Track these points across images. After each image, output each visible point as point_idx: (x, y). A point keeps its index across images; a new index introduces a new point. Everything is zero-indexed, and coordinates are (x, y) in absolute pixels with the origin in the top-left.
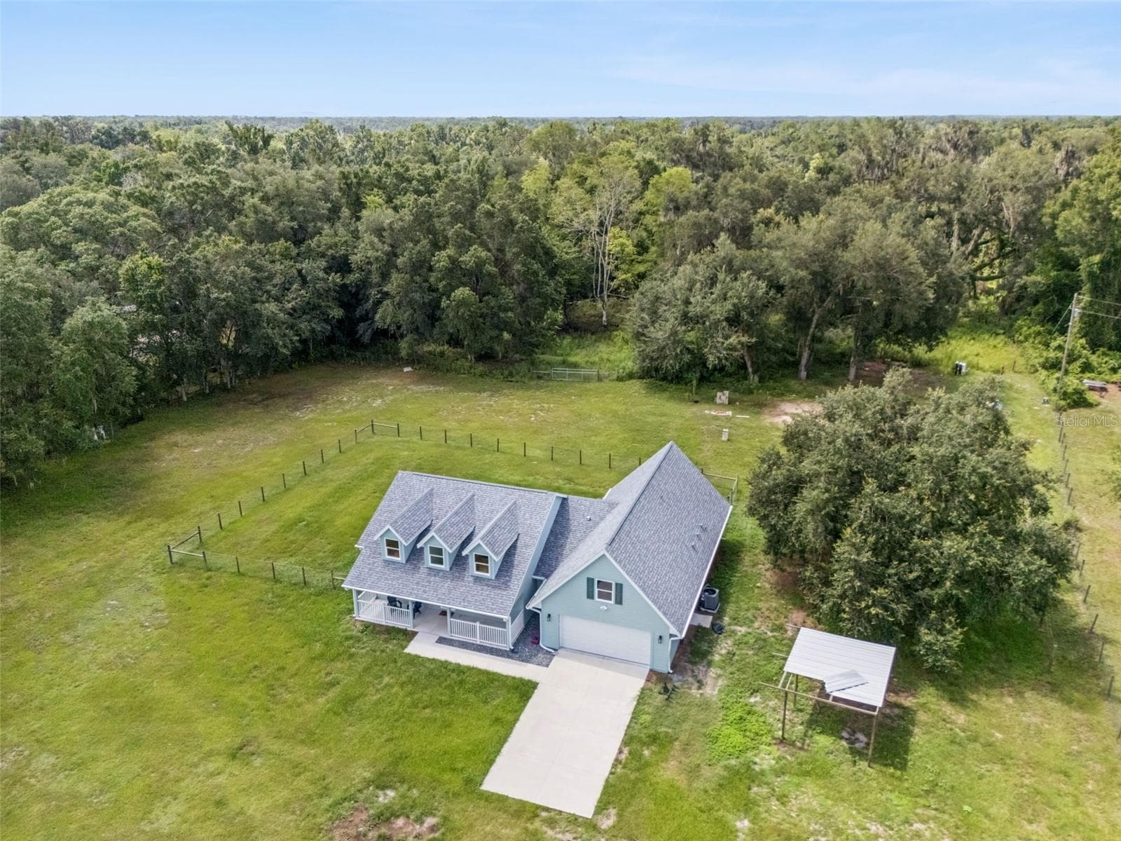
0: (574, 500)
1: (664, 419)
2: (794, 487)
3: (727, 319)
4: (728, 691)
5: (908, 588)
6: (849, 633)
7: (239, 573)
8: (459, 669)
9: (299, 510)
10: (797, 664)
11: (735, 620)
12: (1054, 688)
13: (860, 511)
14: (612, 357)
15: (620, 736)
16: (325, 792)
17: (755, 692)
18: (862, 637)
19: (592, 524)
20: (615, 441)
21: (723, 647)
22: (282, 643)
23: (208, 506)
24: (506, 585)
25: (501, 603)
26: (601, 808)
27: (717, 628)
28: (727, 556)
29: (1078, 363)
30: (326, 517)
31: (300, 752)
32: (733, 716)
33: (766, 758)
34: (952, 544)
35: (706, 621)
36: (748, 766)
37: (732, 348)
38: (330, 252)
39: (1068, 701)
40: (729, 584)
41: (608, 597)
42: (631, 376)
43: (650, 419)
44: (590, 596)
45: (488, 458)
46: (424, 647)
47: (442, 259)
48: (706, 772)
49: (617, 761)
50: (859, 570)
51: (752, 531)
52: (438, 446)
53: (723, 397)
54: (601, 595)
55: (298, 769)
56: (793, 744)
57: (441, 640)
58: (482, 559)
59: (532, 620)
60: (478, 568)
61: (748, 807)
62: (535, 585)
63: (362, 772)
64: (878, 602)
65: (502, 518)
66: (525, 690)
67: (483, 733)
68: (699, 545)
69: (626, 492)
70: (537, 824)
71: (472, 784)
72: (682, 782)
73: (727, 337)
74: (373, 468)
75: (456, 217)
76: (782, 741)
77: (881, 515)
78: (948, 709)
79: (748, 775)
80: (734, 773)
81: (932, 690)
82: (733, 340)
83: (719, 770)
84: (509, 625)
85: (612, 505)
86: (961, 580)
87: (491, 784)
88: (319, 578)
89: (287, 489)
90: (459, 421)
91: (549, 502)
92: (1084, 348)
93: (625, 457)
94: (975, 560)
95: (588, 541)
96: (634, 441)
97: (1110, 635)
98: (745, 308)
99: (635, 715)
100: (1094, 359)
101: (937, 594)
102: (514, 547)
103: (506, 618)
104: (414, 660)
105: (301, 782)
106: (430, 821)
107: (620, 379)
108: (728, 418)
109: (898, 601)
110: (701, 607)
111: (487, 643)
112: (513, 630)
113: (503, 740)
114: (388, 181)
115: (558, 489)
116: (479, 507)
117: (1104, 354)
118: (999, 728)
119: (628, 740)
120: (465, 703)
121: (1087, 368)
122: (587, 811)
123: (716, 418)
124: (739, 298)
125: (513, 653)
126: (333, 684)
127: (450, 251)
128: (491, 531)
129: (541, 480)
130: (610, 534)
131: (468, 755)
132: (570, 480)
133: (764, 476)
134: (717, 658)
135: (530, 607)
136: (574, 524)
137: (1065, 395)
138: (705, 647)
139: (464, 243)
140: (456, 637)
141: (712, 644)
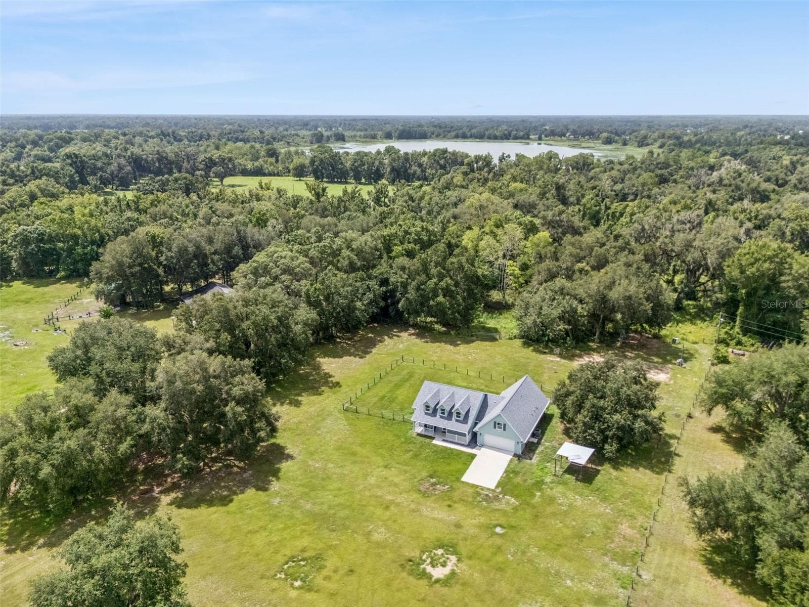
0: (489, 394)
1: (529, 361)
2: (568, 394)
3: (559, 317)
4: (540, 461)
5: (602, 431)
6: (581, 445)
7: (369, 415)
8: (451, 449)
9: (384, 393)
10: (562, 452)
11: (546, 441)
12: (651, 468)
13: (588, 404)
14: (507, 326)
15: (503, 470)
16: (415, 477)
17: (548, 462)
18: (584, 446)
19: (496, 404)
20: (506, 370)
21: (540, 448)
22: (391, 438)
23: (347, 390)
24: (466, 423)
25: (465, 428)
26: (497, 487)
27: (539, 443)
28: (546, 419)
29: (735, 341)
30: (394, 396)
31: (405, 468)
32: (540, 468)
33: (548, 479)
34: (617, 417)
35: (535, 440)
36: (543, 480)
37: (561, 330)
38: (381, 276)
39: (653, 471)
40: (546, 429)
41: (501, 428)
42: (515, 337)
43: (522, 360)
44: (495, 427)
45: (452, 375)
46: (437, 442)
47: (431, 283)
48: (529, 481)
49: (502, 477)
50: (585, 424)
51: (555, 411)
52: (431, 368)
53: (557, 350)
54: (499, 428)
55: (406, 472)
56: (558, 476)
57: (444, 440)
58: (458, 414)
59: (474, 436)
60: (457, 416)
61: (540, 490)
62: (476, 424)
63: (424, 474)
64: (590, 435)
65: (465, 400)
66: (473, 456)
67: (460, 466)
68: (534, 414)
69: (508, 393)
70: (478, 489)
71: (458, 479)
72: (521, 483)
73: (558, 326)
74: (407, 377)
75: (437, 264)
76: (555, 475)
77: (594, 406)
78: (612, 470)
79: (542, 482)
80: (538, 482)
81: (609, 465)
82: (561, 327)
83: (533, 481)
84: (467, 437)
85: (503, 398)
86: (618, 428)
87: (464, 479)
88: (399, 418)
89: (375, 384)
90: (438, 357)
91: (481, 395)
92: (738, 334)
93: (510, 378)
94: (623, 422)
95: (494, 410)
96: (515, 370)
97: (680, 454)
98: (568, 312)
99: (509, 465)
100: (744, 339)
101: (610, 433)
102: (469, 410)
103: (467, 433)
104: (435, 445)
105: (407, 475)
106: (447, 487)
107: (510, 339)
108: (558, 362)
109: (598, 435)
110: (533, 435)
111: (459, 442)
112: (468, 438)
113: (467, 468)
114: (400, 234)
115: (482, 390)
116: (456, 396)
117: (750, 337)
118: (626, 477)
119: (506, 472)
120: (453, 458)
121: (739, 343)
122: (493, 488)
123: (552, 361)
124: (564, 307)
125: (468, 446)
126: (411, 451)
127: (434, 280)
128: (461, 404)
129: (475, 386)
130: (502, 408)
131: (457, 472)
132: (487, 386)
133: (559, 390)
134: (537, 452)
135: (474, 430)
136: (489, 404)
137: (718, 358)
138: (534, 448)
139: (441, 277)
140: (449, 439)
141: (537, 448)
